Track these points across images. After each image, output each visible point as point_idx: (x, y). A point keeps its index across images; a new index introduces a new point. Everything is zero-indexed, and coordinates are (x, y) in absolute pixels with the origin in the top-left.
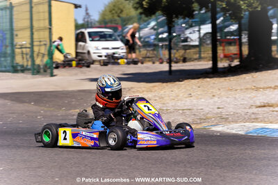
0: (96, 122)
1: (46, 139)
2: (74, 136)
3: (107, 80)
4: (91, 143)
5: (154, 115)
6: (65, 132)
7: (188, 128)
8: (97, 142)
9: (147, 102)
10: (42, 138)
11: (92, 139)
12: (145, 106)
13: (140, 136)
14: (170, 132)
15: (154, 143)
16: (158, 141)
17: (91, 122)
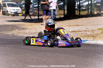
0: (45, 36)
1: (26, 42)
2: (36, 41)
3: (49, 21)
4: (42, 44)
5: (66, 34)
6: (33, 40)
7: (79, 39)
8: (44, 44)
9: (64, 29)
10: (25, 42)
11: (42, 42)
12: (63, 31)
13: (59, 42)
14: (72, 41)
15: (64, 45)
16: (66, 44)
17: (43, 36)
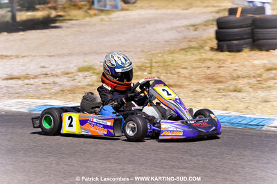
0: (105, 107)
1: (46, 126)
3: (117, 59)
6: (70, 118)
7: (212, 116)
9: (165, 85)
11: (105, 127)
12: (163, 90)
13: (163, 126)
15: (180, 134)
17: (99, 107)
